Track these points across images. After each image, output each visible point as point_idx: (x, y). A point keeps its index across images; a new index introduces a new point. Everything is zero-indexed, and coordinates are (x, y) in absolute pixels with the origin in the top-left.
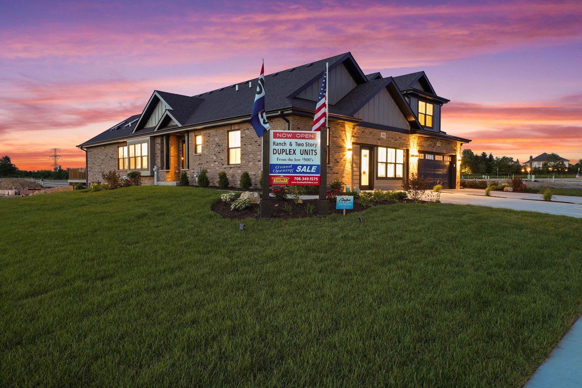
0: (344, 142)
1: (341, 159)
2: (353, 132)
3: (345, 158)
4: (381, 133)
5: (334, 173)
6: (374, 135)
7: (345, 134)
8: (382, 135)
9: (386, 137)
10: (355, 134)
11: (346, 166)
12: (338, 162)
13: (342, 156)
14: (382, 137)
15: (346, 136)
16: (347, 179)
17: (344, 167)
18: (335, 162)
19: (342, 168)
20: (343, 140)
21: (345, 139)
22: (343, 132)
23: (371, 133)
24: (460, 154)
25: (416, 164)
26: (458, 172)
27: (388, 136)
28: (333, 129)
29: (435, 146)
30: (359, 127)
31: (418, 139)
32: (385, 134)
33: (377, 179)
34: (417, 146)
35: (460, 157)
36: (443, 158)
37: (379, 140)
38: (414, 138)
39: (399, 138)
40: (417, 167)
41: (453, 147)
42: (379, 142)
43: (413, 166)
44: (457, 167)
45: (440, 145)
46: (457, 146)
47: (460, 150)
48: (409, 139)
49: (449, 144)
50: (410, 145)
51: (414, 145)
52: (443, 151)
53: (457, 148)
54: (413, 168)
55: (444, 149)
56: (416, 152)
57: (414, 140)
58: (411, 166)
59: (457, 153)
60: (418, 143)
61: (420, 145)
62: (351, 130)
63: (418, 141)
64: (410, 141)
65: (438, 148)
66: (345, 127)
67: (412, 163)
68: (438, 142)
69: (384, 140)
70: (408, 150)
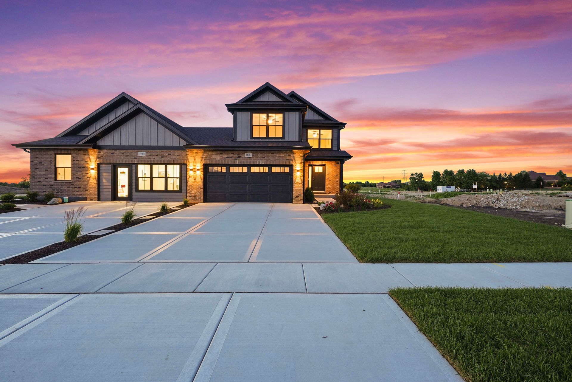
0: (88, 163)
1: (84, 176)
2: (98, 155)
3: (88, 175)
4: (139, 152)
5: (76, 187)
6: (128, 155)
7: (89, 157)
8: (139, 154)
9: (146, 155)
10: (102, 156)
12: (80, 179)
13: (84, 174)
14: (139, 155)
15: (90, 159)
16: (91, 192)
17: (88, 182)
18: (76, 179)
19: (86, 183)
20: (86, 162)
21: (89, 161)
22: (86, 156)
23: (123, 154)
24: (301, 164)
25: (200, 178)
26: (297, 184)
27: (149, 154)
28: (75, 155)
29: (239, 158)
30: (106, 151)
31: (204, 153)
32: (145, 152)
33: (136, 192)
34: (202, 160)
35: (300, 167)
36: (270, 170)
37: (136, 158)
38: (196, 153)
39: (168, 154)
40: (202, 180)
41: (283, 156)
42: (136, 160)
43: (195, 180)
44: (296, 178)
45: (251, 156)
46: (295, 155)
47: (302, 160)
48: (187, 154)
49: (273, 154)
50: (189, 160)
51: (195, 160)
52: (259, 162)
53: (294, 157)
54: (195, 181)
55: (261, 160)
56: (199, 166)
57: (195, 154)
58: (191, 181)
59: (295, 162)
60: (202, 157)
61: (208, 158)
62: (97, 153)
63: (203, 155)
64: (189, 156)
65: (247, 159)
66: (88, 152)
67: (191, 177)
68: (245, 153)
69: (144, 158)
70: (186, 165)
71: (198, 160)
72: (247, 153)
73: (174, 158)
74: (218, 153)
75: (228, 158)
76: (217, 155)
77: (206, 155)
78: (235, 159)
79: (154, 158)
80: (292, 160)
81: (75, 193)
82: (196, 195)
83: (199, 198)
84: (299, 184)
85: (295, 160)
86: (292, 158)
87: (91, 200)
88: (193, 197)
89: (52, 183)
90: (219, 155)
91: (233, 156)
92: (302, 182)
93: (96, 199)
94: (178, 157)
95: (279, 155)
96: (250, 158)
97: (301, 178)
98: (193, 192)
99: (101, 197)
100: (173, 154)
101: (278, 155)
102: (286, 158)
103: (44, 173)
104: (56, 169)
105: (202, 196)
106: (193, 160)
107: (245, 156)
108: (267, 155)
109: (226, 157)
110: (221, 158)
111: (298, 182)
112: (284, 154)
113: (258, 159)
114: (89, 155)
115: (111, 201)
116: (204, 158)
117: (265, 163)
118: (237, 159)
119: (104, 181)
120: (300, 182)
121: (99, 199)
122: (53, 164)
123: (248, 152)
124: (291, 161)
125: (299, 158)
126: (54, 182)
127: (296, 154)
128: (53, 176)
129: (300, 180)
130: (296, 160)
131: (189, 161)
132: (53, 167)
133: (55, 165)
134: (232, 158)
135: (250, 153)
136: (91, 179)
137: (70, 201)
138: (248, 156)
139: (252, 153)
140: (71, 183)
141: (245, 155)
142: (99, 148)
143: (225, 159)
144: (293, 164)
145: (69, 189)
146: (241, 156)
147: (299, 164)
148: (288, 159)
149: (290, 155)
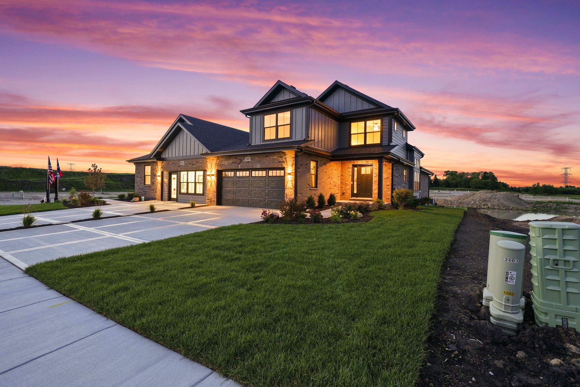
1: (155, 182)
2: (162, 165)
3: (157, 181)
4: (181, 162)
5: (152, 190)
6: (175, 165)
7: (158, 167)
9: (185, 165)
10: (163, 166)
11: (158, 186)
12: (154, 184)
14: (181, 164)
15: (158, 169)
16: (158, 193)
18: (152, 184)
19: (156, 187)
20: (156, 171)
22: (157, 166)
23: (173, 163)
24: (292, 166)
25: (214, 182)
26: (289, 189)
27: (186, 163)
28: (152, 166)
29: (241, 162)
30: (165, 162)
31: (217, 159)
32: (183, 162)
33: (179, 194)
34: (216, 166)
35: (291, 170)
36: (267, 173)
37: (179, 167)
38: (213, 160)
39: (196, 162)
40: (215, 184)
41: (276, 159)
42: (179, 168)
43: (211, 184)
44: (287, 183)
45: (250, 160)
46: (286, 157)
47: (293, 161)
48: (207, 161)
49: (268, 156)
50: (208, 166)
51: (211, 166)
52: (256, 166)
53: (285, 158)
54: (211, 186)
55: (258, 163)
56: (214, 172)
57: (211, 161)
58: (209, 184)
59: (287, 164)
60: (216, 163)
61: (219, 164)
62: (161, 164)
63: (217, 161)
64: (208, 163)
65: (247, 163)
66: (157, 163)
67: (209, 182)
68: (246, 158)
69: (182, 166)
70: (206, 170)
71: (214, 166)
72: (247, 158)
73: (200, 165)
74: (227, 159)
75: (233, 163)
76: (226, 160)
77: (218, 161)
78: (238, 164)
79: (188, 166)
80: (284, 162)
81: (152, 194)
82: (212, 198)
83: (213, 201)
84: (291, 189)
85: (286, 161)
86: (284, 160)
87: (158, 200)
88: (210, 200)
89: (143, 187)
90: (227, 160)
91: (236, 161)
92: (293, 187)
93: (160, 199)
94: (201, 164)
95: (273, 158)
96: (249, 162)
97: (292, 183)
98: (210, 195)
99: (164, 197)
100: (199, 162)
101: (271, 158)
102: (278, 160)
103: (139, 180)
104: (145, 176)
105: (215, 199)
106: (210, 167)
107: (246, 161)
108: (263, 158)
109: (232, 163)
110: (228, 163)
111: (290, 186)
112: (276, 156)
113: (256, 163)
114: (158, 165)
115: (168, 201)
116: (217, 165)
117: (260, 166)
118: (239, 164)
119: (165, 185)
120: (292, 187)
121: (162, 200)
122: (143, 173)
123: (248, 156)
124: (283, 164)
125: (290, 160)
126: (144, 186)
127: (287, 155)
128: (143, 182)
129: (291, 185)
130: (288, 161)
131: (208, 168)
132: (143, 175)
133: (145, 174)
134: (236, 162)
135: (249, 157)
136: (158, 183)
137: (145, 200)
138: (248, 161)
139: (250, 157)
140: (150, 186)
141: (246, 159)
142: (162, 160)
143: (231, 164)
144: (285, 166)
145: (149, 191)
146: (242, 161)
147: (291, 166)
148: (280, 162)
149: (282, 157)
